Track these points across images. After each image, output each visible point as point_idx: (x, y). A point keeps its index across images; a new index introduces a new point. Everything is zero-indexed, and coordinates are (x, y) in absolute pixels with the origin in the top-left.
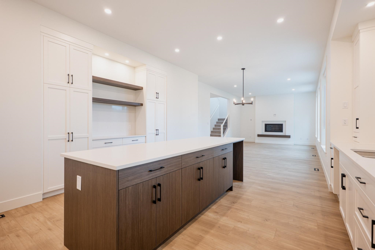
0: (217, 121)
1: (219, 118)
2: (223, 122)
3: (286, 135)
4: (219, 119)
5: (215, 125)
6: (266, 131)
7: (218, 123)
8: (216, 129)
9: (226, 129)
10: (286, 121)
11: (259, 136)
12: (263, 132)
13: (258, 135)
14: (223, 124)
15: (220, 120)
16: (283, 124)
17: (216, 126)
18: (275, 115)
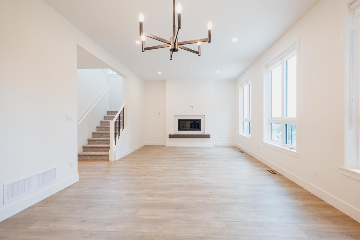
0: (106, 114)
1: (109, 110)
2: (114, 117)
3: (205, 134)
4: (108, 112)
5: (101, 122)
6: (180, 129)
7: (106, 118)
8: (102, 129)
9: (120, 128)
10: (204, 116)
11: (171, 136)
12: (175, 130)
13: (169, 135)
14: (115, 120)
15: (111, 114)
16: (200, 120)
17: (103, 123)
18: (191, 108)
